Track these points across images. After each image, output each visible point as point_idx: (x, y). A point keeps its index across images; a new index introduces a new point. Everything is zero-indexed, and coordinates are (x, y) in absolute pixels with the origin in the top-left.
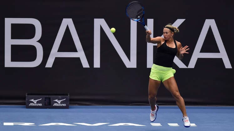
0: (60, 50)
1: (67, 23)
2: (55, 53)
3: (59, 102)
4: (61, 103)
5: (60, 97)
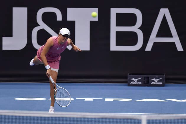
0: (158, 35)
1: (164, 12)
2: (153, 38)
3: (156, 80)
4: (158, 81)
5: (157, 76)
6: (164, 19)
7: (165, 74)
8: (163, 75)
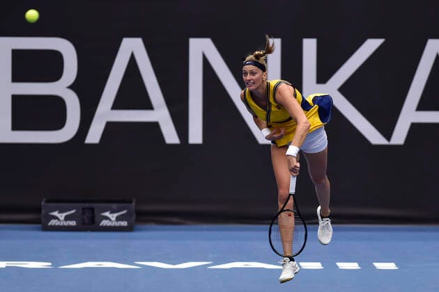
0: (118, 105)
1: (132, 47)
2: (106, 113)
3: (113, 217)
4: (118, 219)
5: (114, 206)
6: (132, 64)
7: (134, 200)
8: (131, 202)
